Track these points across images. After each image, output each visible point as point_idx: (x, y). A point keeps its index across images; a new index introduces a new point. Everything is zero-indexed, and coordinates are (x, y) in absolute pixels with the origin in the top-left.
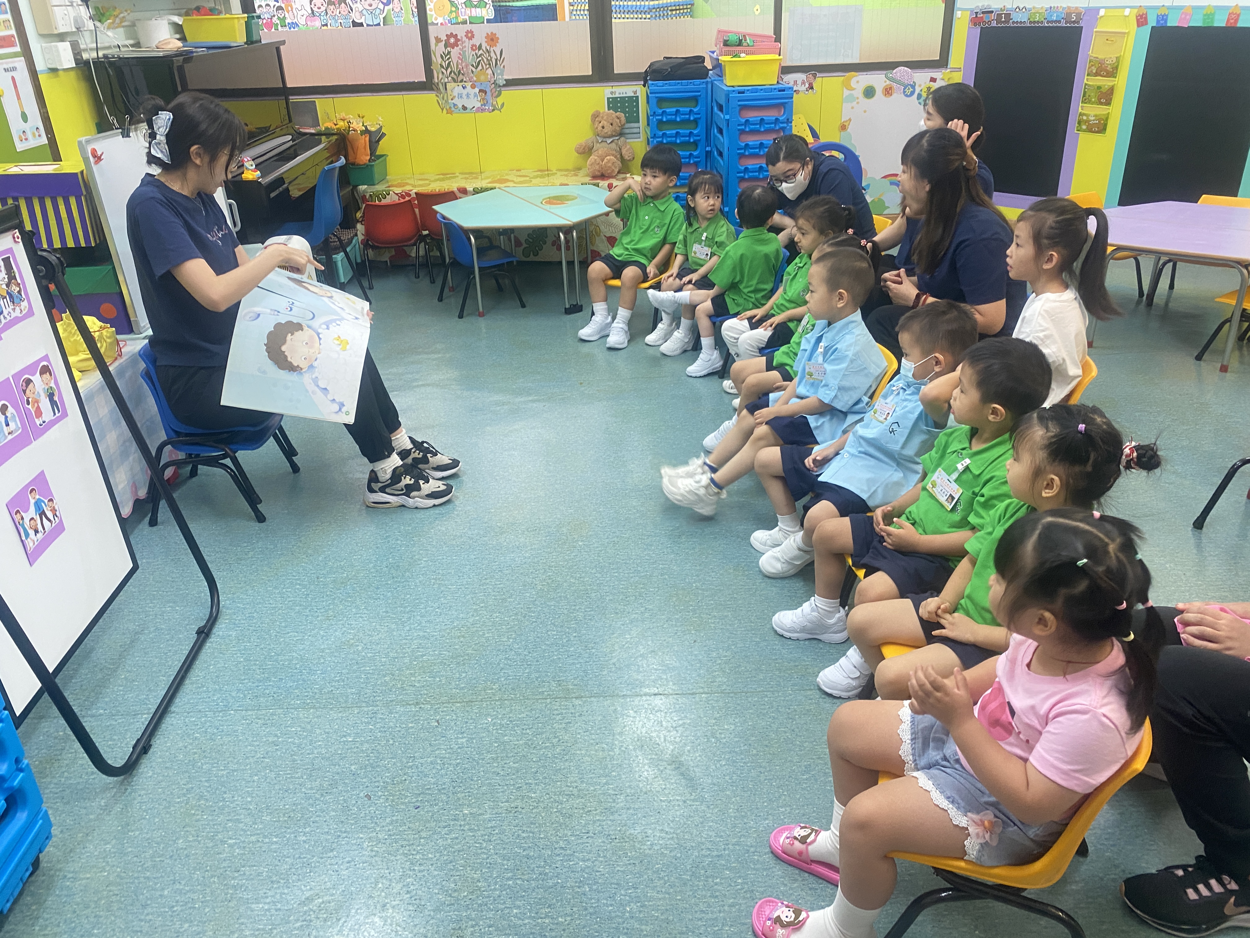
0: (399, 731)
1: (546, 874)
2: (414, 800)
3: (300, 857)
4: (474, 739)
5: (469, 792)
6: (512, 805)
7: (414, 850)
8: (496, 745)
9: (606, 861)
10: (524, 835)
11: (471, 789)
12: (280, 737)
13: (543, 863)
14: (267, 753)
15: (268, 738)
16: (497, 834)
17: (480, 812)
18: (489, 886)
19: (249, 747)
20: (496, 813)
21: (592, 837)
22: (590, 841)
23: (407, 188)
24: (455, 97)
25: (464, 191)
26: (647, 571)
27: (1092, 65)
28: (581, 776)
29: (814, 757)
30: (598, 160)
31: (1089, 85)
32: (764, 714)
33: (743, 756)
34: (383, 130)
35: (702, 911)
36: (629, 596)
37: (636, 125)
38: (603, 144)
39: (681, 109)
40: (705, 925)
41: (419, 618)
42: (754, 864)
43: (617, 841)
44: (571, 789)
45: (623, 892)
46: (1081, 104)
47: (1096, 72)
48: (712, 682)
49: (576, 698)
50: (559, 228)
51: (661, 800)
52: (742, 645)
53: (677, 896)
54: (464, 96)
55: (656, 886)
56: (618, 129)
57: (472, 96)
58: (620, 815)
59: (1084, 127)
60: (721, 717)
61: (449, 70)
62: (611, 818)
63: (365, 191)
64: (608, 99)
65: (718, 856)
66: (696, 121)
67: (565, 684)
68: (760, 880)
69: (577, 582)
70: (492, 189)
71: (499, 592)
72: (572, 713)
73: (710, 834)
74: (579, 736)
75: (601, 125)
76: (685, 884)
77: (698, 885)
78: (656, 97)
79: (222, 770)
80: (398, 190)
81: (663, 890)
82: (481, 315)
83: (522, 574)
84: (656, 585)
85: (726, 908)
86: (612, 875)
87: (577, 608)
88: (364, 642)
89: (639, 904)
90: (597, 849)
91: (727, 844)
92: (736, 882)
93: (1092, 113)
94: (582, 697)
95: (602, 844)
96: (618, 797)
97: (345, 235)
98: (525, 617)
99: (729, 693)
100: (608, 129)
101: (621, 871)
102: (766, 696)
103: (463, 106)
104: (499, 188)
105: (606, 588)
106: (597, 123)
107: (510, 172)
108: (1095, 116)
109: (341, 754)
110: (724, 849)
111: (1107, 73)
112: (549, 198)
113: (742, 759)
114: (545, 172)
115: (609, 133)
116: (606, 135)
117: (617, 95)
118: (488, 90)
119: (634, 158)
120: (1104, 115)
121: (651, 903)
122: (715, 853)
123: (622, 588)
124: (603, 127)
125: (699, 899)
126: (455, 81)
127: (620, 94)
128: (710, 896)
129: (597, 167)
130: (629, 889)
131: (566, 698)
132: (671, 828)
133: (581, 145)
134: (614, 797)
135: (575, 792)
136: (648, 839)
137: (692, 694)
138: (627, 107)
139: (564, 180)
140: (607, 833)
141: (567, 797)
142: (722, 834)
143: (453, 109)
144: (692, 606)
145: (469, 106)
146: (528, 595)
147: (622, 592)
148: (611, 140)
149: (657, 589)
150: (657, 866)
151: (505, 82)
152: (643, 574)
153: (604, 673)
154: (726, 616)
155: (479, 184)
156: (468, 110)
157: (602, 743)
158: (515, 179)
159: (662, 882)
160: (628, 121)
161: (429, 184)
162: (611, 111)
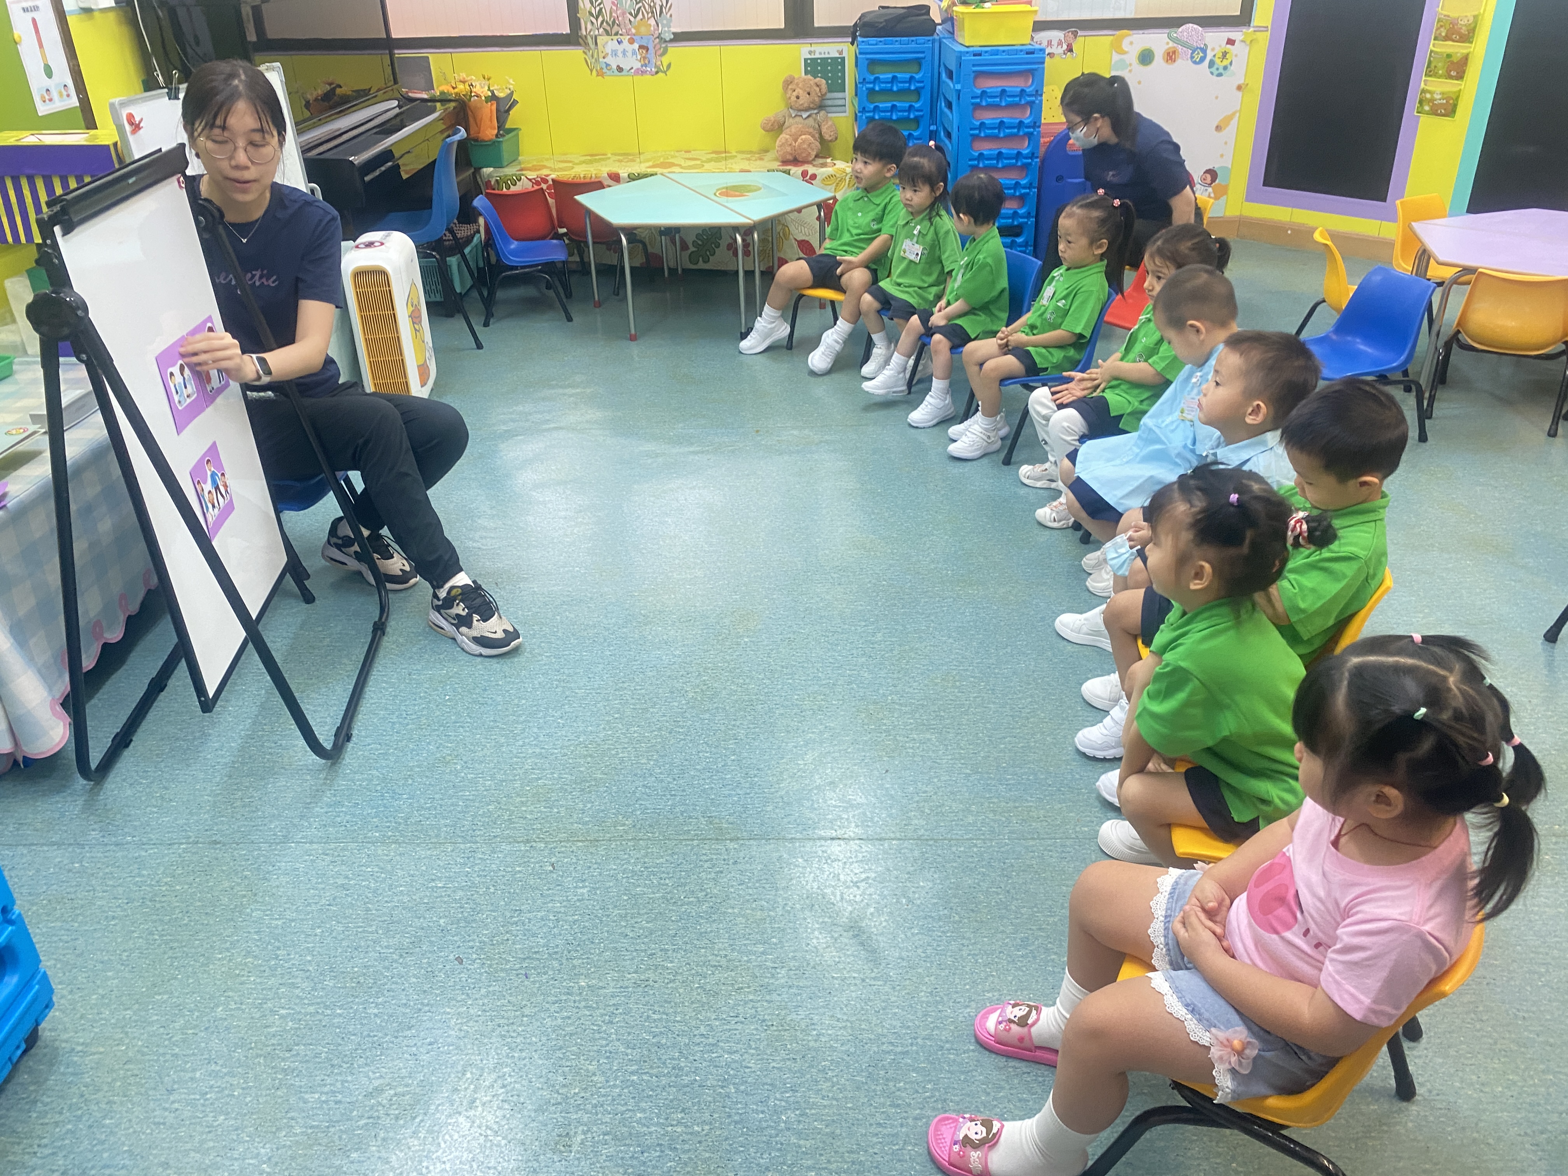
0: (503, 876)
1: (681, 1069)
2: (518, 966)
3: (369, 1036)
4: (598, 889)
5: (588, 958)
6: (642, 977)
7: (514, 1031)
8: (626, 898)
9: (758, 1055)
10: (656, 1017)
11: (591, 954)
12: (352, 879)
13: (677, 1054)
14: (334, 899)
15: (337, 880)
16: (621, 1014)
17: (600, 984)
18: (607, 1081)
19: (312, 891)
20: (621, 987)
21: (742, 1023)
22: (740, 1028)
23: (544, 172)
24: (607, 54)
25: (615, 178)
26: (829, 678)
27: (1441, 26)
28: (731, 942)
29: (1033, 927)
30: (790, 141)
31: (1436, 53)
32: (971, 869)
33: (941, 923)
34: (515, 97)
35: (879, 1125)
36: (805, 710)
37: (840, 95)
38: (798, 119)
39: (899, 75)
40: (880, 1143)
41: (535, 730)
42: (949, 1065)
43: (775, 1028)
44: (719, 958)
45: (778, 1096)
46: (1424, 78)
47: (1446, 35)
48: (905, 825)
49: (731, 840)
50: (736, 228)
51: (833, 977)
52: (948, 778)
53: (846, 1103)
54: (620, 54)
55: (821, 1090)
56: (817, 99)
57: (629, 54)
58: (779, 995)
59: (1427, 108)
60: (916, 870)
61: (600, 19)
62: (768, 998)
63: (490, 175)
64: (806, 60)
65: (903, 1053)
66: (918, 92)
67: (717, 821)
68: (956, 1086)
69: (739, 689)
70: (652, 175)
71: (639, 699)
72: (724, 860)
73: (894, 1023)
74: (732, 890)
75: (795, 94)
76: (859, 1088)
77: (874, 1091)
78: (867, 59)
79: (276, 919)
80: (532, 175)
81: (830, 1095)
82: (633, 338)
83: (669, 677)
84: (841, 698)
85: (910, 1121)
86: (765, 1073)
87: (738, 723)
88: (464, 759)
89: (797, 1112)
90: (748, 1037)
91: (916, 1038)
92: (924, 1087)
93: (1439, 90)
94: (738, 839)
95: (755, 1032)
96: (778, 970)
97: (463, 231)
98: (670, 733)
99: (927, 840)
100: (804, 100)
101: (778, 1068)
102: (976, 845)
103: (618, 66)
104: (662, 174)
105: (776, 698)
106: (790, 92)
107: (677, 154)
108: (1442, 93)
109: (427, 903)
110: (912, 1045)
111: (1461, 37)
112: (727, 188)
113: (940, 927)
114: (721, 154)
115: (806, 105)
116: (800, 108)
117: (817, 56)
118: (651, 47)
119: (836, 138)
120: (1455, 92)
121: (813, 1111)
122: (899, 1049)
123: (797, 699)
124: (798, 97)
125: (876, 1108)
126: (607, 33)
127: (820, 53)
128: (890, 1105)
129: (789, 149)
130: (786, 1092)
131: (717, 839)
132: (845, 1014)
133: (769, 120)
134: (773, 971)
135: (724, 962)
136: (813, 1027)
137: (880, 840)
138: (830, 71)
139: (745, 165)
140: (761, 1017)
141: (713, 969)
142: (910, 1024)
143: (605, 70)
144: (885, 725)
145: (626, 67)
146: (676, 704)
147: (797, 705)
148: (808, 114)
149: (841, 702)
150: (823, 1064)
151: (672, 37)
152: (824, 682)
153: (769, 809)
154: (929, 740)
155: (636, 169)
156: (624, 73)
157: (761, 899)
158: (682, 163)
159: (829, 1084)
160: (830, 90)
161: (573, 168)
162: (809, 76)
